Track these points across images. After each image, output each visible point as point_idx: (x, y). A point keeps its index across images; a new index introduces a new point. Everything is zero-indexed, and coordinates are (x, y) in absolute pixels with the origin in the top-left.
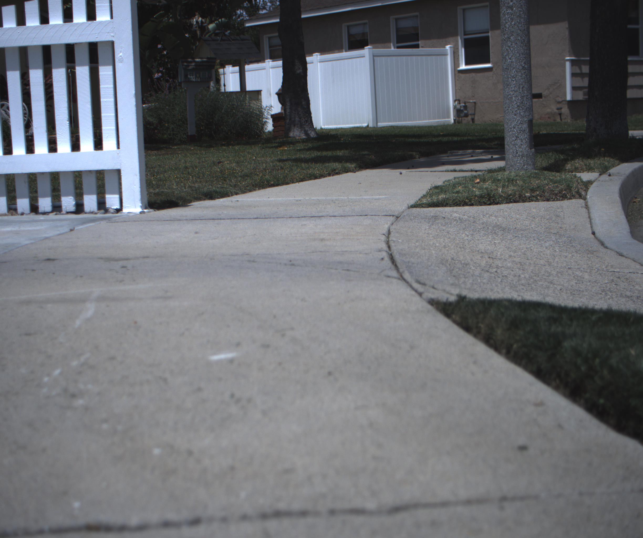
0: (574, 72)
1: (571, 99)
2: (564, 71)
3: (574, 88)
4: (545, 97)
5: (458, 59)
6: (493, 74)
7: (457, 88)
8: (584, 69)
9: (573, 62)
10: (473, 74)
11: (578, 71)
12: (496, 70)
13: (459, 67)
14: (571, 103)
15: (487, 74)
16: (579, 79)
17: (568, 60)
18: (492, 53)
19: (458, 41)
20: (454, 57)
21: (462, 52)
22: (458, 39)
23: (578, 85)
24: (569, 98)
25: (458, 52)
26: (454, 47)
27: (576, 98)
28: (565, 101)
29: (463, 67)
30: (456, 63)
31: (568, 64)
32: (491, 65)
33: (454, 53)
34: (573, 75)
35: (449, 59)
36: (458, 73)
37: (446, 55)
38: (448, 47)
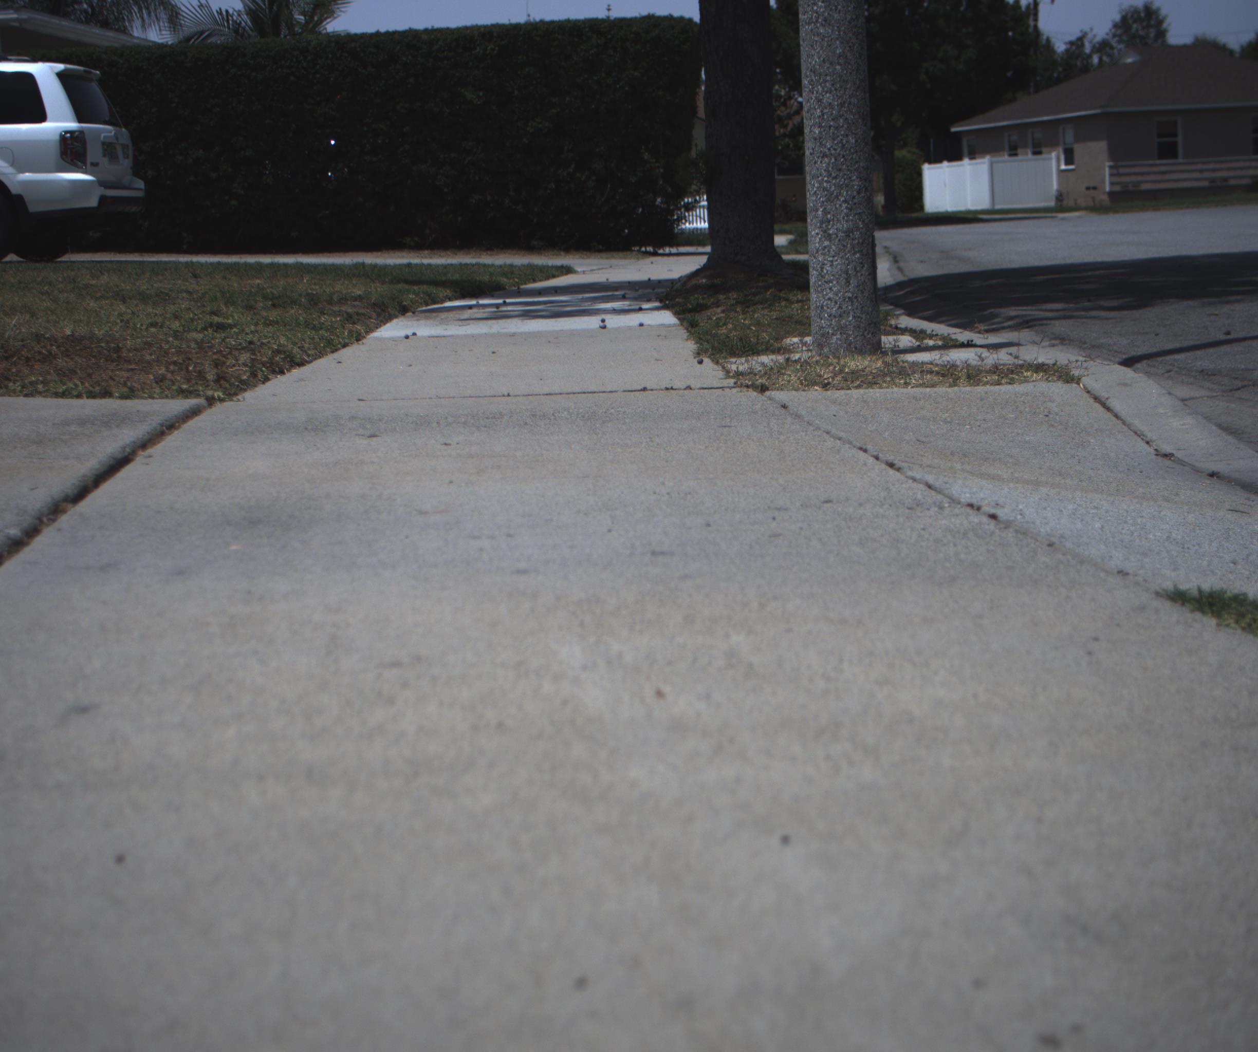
0: (1112, 173)
1: (1110, 191)
2: (1104, 173)
3: (1112, 184)
4: (1099, 190)
5: (1060, 162)
6: (1076, 173)
7: (1058, 182)
8: (1122, 171)
9: (1111, 167)
10: (1067, 173)
11: (1115, 171)
12: (1077, 170)
13: (1060, 168)
14: (1111, 194)
15: (1074, 172)
16: (1116, 177)
17: (1107, 166)
18: (1076, 159)
19: (1059, 151)
20: (1057, 161)
21: (1062, 157)
22: (1060, 149)
23: (1115, 181)
24: (1107, 189)
25: (1060, 157)
26: (1058, 154)
27: (1115, 190)
28: (1105, 192)
29: (1063, 167)
30: (1058, 165)
31: (1107, 168)
32: (1076, 166)
33: (1057, 158)
34: (1111, 175)
35: (1054, 163)
36: (1060, 172)
37: (1051, 159)
38: (1054, 154)
